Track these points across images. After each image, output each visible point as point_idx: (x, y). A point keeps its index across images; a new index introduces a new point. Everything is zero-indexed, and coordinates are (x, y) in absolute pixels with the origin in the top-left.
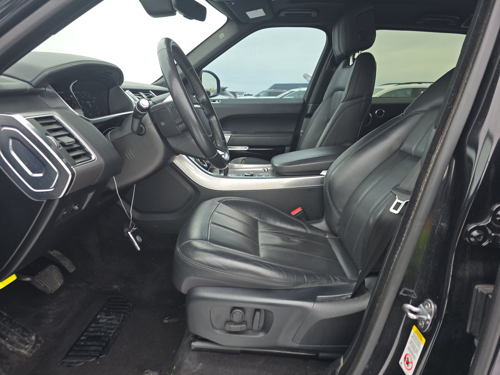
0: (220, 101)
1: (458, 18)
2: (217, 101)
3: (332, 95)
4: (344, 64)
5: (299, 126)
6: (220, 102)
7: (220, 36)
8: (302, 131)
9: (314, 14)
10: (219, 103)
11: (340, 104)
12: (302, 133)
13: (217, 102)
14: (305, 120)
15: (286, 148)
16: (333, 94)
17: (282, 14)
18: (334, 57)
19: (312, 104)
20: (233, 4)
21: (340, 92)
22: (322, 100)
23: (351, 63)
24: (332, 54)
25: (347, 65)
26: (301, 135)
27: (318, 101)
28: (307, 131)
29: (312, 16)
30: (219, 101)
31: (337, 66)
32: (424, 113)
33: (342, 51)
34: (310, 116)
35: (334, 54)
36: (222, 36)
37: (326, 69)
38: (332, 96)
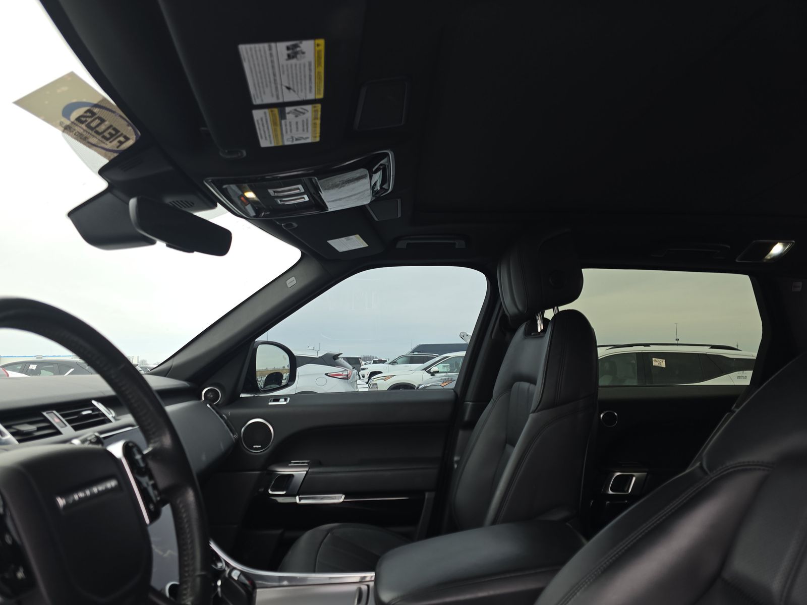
0: (289, 399)
1: (729, 247)
2: (283, 400)
3: (509, 387)
4: (525, 328)
5: (449, 448)
6: (288, 401)
7: (288, 282)
8: (456, 458)
9: (460, 244)
10: (285, 403)
11: (531, 417)
12: (458, 462)
13: (282, 402)
14: (461, 433)
15: (427, 495)
16: (512, 385)
17: (401, 245)
18: (504, 316)
19: (471, 403)
20: (295, 225)
21: (525, 385)
22: (491, 396)
23: (540, 328)
24: (501, 312)
25: (531, 331)
26: (456, 466)
27: (484, 397)
28: (466, 462)
29: (457, 247)
30: (286, 400)
31: (514, 331)
32: (764, 470)
33: (520, 308)
34: (470, 425)
35: (504, 311)
36: (291, 282)
37: (493, 337)
38: (511, 390)
